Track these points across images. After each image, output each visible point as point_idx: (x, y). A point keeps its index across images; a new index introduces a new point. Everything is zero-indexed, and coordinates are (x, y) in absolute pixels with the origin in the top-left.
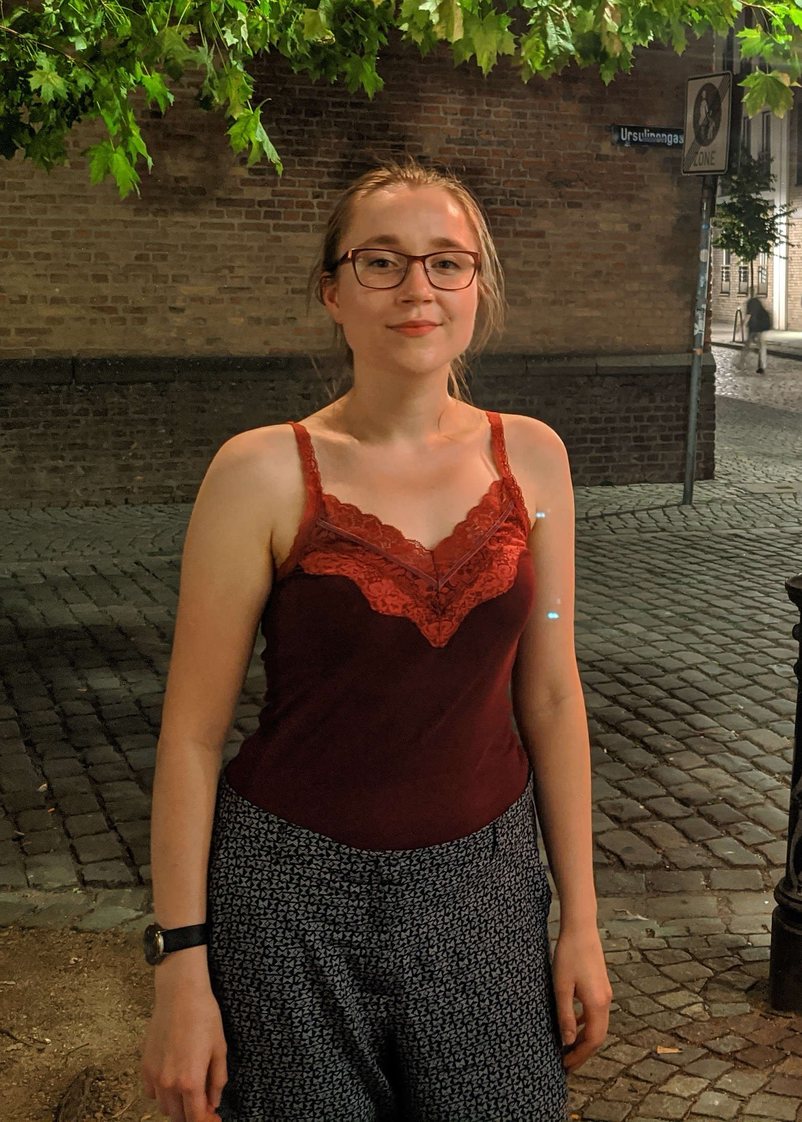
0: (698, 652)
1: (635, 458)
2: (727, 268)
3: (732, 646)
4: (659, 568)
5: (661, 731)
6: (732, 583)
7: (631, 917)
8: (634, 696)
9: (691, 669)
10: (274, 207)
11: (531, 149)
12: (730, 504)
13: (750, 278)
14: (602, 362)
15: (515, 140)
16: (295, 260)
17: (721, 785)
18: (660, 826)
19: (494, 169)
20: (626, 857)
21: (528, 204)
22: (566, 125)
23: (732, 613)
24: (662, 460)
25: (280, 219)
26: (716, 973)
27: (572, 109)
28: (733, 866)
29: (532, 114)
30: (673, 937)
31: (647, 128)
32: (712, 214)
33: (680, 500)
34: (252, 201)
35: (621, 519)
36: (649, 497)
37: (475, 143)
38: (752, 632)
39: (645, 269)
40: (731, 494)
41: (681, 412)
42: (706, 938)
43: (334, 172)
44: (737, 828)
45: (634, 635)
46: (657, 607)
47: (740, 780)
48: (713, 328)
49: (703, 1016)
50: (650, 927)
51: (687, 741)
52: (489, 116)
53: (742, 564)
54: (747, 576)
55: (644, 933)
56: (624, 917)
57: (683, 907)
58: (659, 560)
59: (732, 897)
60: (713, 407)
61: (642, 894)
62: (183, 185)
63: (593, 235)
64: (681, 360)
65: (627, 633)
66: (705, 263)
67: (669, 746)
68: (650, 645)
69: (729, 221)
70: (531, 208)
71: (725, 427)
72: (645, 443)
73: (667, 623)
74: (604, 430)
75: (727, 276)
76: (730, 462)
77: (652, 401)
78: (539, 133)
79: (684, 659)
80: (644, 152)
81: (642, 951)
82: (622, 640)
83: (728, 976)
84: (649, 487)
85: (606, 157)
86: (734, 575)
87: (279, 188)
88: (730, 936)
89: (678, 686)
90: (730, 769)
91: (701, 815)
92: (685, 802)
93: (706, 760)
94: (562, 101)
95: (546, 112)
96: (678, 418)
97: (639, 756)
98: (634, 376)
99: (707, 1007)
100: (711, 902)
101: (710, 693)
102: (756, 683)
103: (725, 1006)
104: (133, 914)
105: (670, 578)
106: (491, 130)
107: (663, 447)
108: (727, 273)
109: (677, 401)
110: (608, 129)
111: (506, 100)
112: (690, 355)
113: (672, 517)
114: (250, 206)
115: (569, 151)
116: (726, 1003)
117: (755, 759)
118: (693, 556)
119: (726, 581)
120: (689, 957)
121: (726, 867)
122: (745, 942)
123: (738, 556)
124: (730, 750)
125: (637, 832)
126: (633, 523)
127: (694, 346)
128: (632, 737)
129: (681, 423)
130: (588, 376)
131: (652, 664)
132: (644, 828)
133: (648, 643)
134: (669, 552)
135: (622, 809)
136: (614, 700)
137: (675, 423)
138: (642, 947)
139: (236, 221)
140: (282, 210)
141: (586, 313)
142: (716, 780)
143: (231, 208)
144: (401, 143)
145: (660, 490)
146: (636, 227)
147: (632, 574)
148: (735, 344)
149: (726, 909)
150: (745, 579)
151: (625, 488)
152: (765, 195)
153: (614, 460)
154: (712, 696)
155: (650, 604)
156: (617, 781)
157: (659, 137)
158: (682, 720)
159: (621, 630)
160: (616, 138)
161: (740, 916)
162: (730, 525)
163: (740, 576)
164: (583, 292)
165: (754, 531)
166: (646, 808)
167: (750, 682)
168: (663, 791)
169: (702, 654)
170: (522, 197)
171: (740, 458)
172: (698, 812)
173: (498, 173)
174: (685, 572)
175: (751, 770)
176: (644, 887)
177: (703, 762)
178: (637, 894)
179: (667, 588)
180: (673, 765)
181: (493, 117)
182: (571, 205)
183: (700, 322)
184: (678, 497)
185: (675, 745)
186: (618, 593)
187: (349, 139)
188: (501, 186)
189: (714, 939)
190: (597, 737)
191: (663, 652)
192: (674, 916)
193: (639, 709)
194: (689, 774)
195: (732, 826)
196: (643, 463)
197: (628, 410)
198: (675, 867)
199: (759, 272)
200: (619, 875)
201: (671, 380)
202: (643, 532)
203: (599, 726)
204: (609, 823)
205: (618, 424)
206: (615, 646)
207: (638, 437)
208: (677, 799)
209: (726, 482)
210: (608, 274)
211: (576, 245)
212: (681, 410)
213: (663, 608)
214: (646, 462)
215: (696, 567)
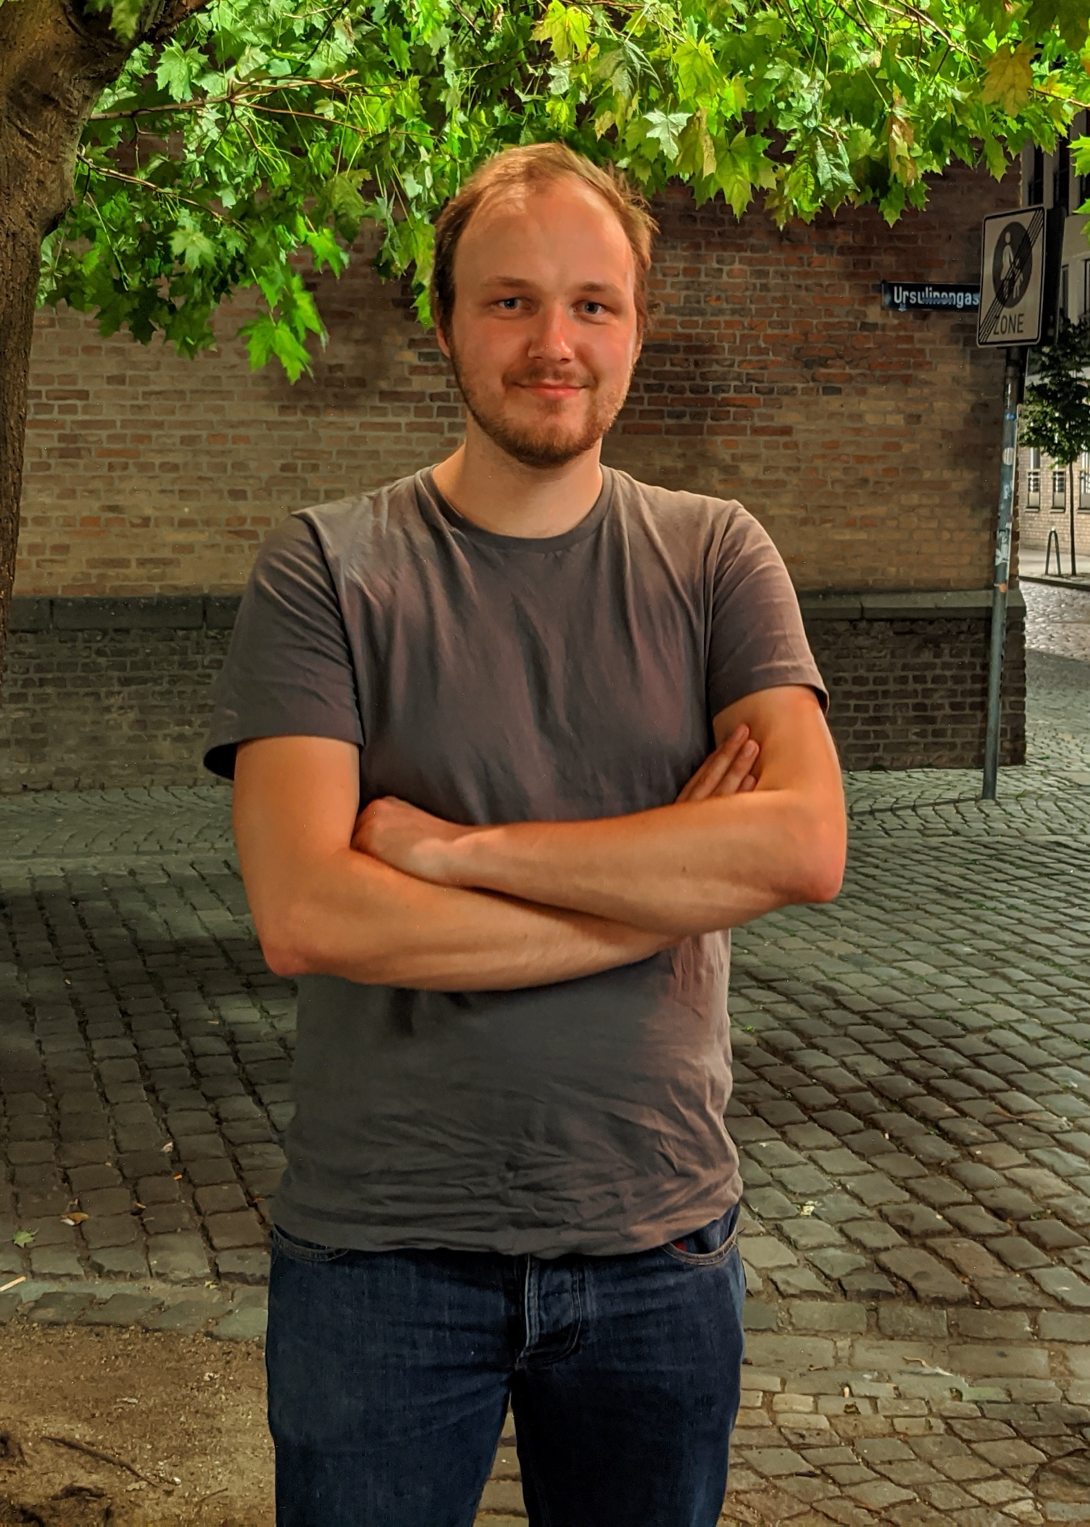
0: (1012, 1006)
1: (916, 734)
2: (1036, 474)
3: (1058, 999)
4: (954, 886)
5: (963, 1114)
6: (1054, 910)
7: (927, 1370)
8: (924, 1062)
9: (1001, 1027)
10: (450, 401)
11: (775, 318)
12: (1047, 799)
13: (1068, 487)
14: (868, 602)
15: (753, 307)
17: (1050, 1193)
18: (966, 1245)
19: (726, 346)
20: (920, 1285)
21: (771, 391)
22: (821, 285)
23: (1055, 952)
24: (953, 737)
25: (457, 416)
26: (1051, 1458)
27: (830, 263)
28: (1070, 1308)
29: (776, 272)
30: (989, 1402)
31: (929, 286)
32: (1020, 399)
33: (979, 793)
34: (423, 394)
35: (898, 817)
36: (936, 787)
37: (702, 313)
39: (927, 475)
40: (1050, 785)
41: (978, 671)
42: (1035, 1407)
44: (1074, 1254)
45: (921, 978)
46: (952, 941)
47: (1075, 1187)
48: (1021, 556)
49: (1034, 1519)
50: (955, 1385)
51: (999, 1128)
52: (720, 277)
53: (1066, 883)
54: (1077, 901)
55: (946, 1394)
56: (919, 1370)
57: (1000, 1360)
58: (951, 875)
59: (1070, 1351)
60: (1024, 664)
61: (943, 1338)
62: (339, 374)
63: (858, 431)
64: (979, 599)
65: (911, 974)
66: (1011, 467)
67: (974, 1134)
68: (943, 993)
69: (1038, 408)
70: (775, 396)
71: (1038, 693)
72: (929, 713)
73: (967, 963)
74: (873, 694)
75: (1037, 485)
76: (1047, 741)
77: (937, 656)
78: (785, 297)
79: (991, 1013)
80: (925, 317)
81: (944, 1419)
82: (906, 983)
83: (1069, 1464)
84: (935, 773)
85: (875, 326)
86: (1057, 899)
88: (1069, 1407)
89: (983, 1052)
90: (1059, 1171)
91: (1021, 1232)
92: (999, 1213)
93: (1027, 1156)
94: (815, 254)
95: (794, 269)
96: (975, 679)
97: (933, 1146)
98: (913, 621)
99: (1040, 1506)
100: (1039, 1358)
101: (1029, 1063)
103: (1065, 1507)
105: (967, 901)
106: (723, 295)
107: (956, 720)
108: (1035, 480)
109: (973, 655)
110: (877, 289)
111: (743, 254)
112: (991, 592)
113: (968, 816)
114: (419, 401)
115: (824, 320)
116: (1067, 1502)
118: (1000, 871)
119: (1046, 907)
120: (1012, 1433)
121: (1059, 1308)
123: (1061, 873)
124: (1058, 1143)
125: (933, 1252)
126: (914, 822)
127: (995, 581)
128: (923, 1119)
129: (978, 686)
130: (851, 621)
131: (947, 1018)
132: (944, 1247)
133: (941, 989)
134: (966, 864)
135: (912, 1217)
136: (896, 1066)
137: (968, 686)
138: (945, 1414)
139: (402, 420)
141: (846, 535)
142: (1043, 1186)
143: (396, 404)
145: (950, 778)
146: (915, 418)
147: (915, 894)
148: (1047, 578)
149: (1062, 1368)
150: (1073, 906)
151: (902, 774)
153: (887, 737)
154: (1032, 1068)
155: (942, 935)
156: (905, 1179)
157: (945, 298)
158: (993, 1099)
159: (903, 970)
160: (887, 299)
161: (1080, 1378)
162: (1050, 829)
163: (1063, 901)
164: (844, 508)
165: (1082, 837)
166: (945, 1218)
167: (1087, 1050)
168: (967, 1197)
169: (1018, 1008)
170: (762, 382)
171: (1060, 736)
172: (1017, 1229)
173: (732, 351)
174: (989, 893)
176: (945, 1329)
177: (1022, 1159)
178: (935, 1338)
179: (965, 914)
180: (980, 1160)
181: (725, 277)
182: (829, 391)
183: (1004, 547)
184: (975, 789)
185: (982, 1133)
186: (897, 919)
188: (736, 368)
189: (1045, 1409)
190: (874, 1116)
191: (962, 1003)
192: (988, 1373)
193: (932, 1081)
194: (1005, 1177)
195: (1065, 1251)
196: (925, 740)
197: (905, 667)
198: (987, 1303)
199: (1081, 478)
200: (911, 1310)
201: (964, 628)
202: (928, 836)
203: (876, 1101)
204: (894, 1237)
205: (892, 687)
206: (895, 992)
207: (918, 704)
208: (986, 1208)
209: (1042, 768)
210: (877, 483)
211: (834, 445)
212: (978, 668)
213: (961, 942)
214: (930, 739)
215: (1004, 887)
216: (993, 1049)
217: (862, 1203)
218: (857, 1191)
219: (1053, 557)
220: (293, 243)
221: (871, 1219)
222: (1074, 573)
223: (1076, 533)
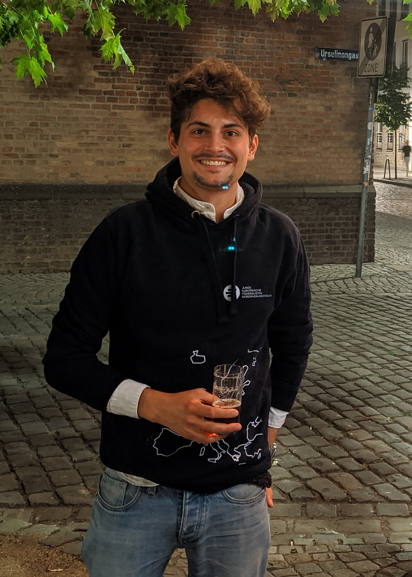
0: (367, 368)
1: (327, 249)
2: (380, 134)
3: (387, 365)
4: (342, 316)
5: (345, 417)
6: (386, 326)
7: (328, 532)
8: (328, 395)
9: (362, 378)
10: (113, 95)
11: (267, 61)
12: (384, 277)
13: (394, 140)
14: (308, 190)
15: (257, 56)
16: (125, 126)
17: (383, 451)
18: (345, 475)
20: (324, 494)
22: (288, 47)
23: (387, 344)
24: (343, 250)
25: (117, 102)
26: (381, 568)
27: (292, 38)
28: (391, 501)
29: (268, 41)
30: (355, 544)
31: (336, 49)
32: (375, 101)
33: (354, 275)
34: (101, 91)
35: (319, 286)
36: (336, 272)
37: (234, 58)
38: (399, 356)
39: (334, 133)
40: (385, 271)
42: (374, 545)
43: (150, 74)
44: (392, 478)
45: (327, 357)
46: (341, 340)
47: (394, 448)
48: (375, 170)
50: (340, 538)
51: (361, 423)
52: (243, 42)
53: (392, 314)
54: (396, 322)
55: (336, 542)
56: (324, 532)
57: (360, 526)
58: (342, 311)
59: (390, 520)
60: (375, 218)
61: (334, 517)
62: (60, 81)
63: (303, 113)
64: (356, 189)
65: (323, 356)
66: (371, 131)
67: (350, 426)
68: (337, 363)
69: (382, 105)
71: (381, 231)
72: (333, 239)
73: (347, 350)
74: (308, 231)
75: (381, 139)
76: (384, 252)
77: (337, 214)
78: (272, 52)
79: (358, 372)
80: (335, 63)
81: (335, 553)
82: (320, 360)
83: (389, 570)
84: (335, 266)
85: (312, 67)
86: (388, 321)
87: (116, 84)
88: (390, 545)
89: (354, 390)
90: (387, 441)
91: (370, 469)
92: (360, 461)
93: (373, 435)
94: (286, 33)
95: (276, 39)
96: (353, 224)
97: (332, 432)
98: (327, 198)
100: (377, 524)
101: (374, 394)
102: (402, 388)
104: (26, 524)
105: (348, 322)
106: (243, 50)
107: (345, 242)
108: (381, 137)
109: (353, 214)
110: (313, 50)
111: (253, 32)
112: (361, 186)
113: (349, 285)
114: (99, 94)
115: (289, 63)
117: (403, 435)
118: (363, 309)
119: (383, 325)
120: (365, 558)
121: (386, 501)
122: (399, 548)
123: (390, 309)
124: (387, 429)
125: (331, 479)
126: (325, 288)
127: (363, 181)
128: (327, 420)
129: (355, 227)
130: (299, 198)
131: (338, 375)
132: (335, 477)
133: (336, 362)
134: (348, 306)
135: (322, 464)
136: (316, 397)
137: (351, 227)
138: (336, 551)
139: (90, 103)
140: (118, 97)
141: (298, 160)
142: (379, 448)
143: (87, 96)
144: (189, 57)
145: (341, 268)
146: (329, 108)
147: (325, 320)
148: (385, 180)
149: (386, 528)
150: (394, 324)
151: (320, 267)
152: (404, 90)
153: (314, 251)
154: (375, 396)
155: (337, 338)
156: (319, 447)
157: (344, 55)
158: (358, 410)
159: (319, 354)
160: (318, 55)
161: (395, 532)
162: (384, 290)
163: (391, 322)
164: (297, 148)
165: (399, 294)
166: (336, 464)
167: (399, 387)
168: (346, 454)
169: (370, 370)
172: (368, 467)
174: (358, 319)
175: (400, 442)
176: (336, 513)
177: (371, 436)
178: (332, 517)
179: (347, 329)
180: (352, 438)
181: (245, 42)
182: (290, 95)
183: (367, 166)
184: (352, 273)
186: (317, 331)
187: (159, 55)
189: (379, 546)
190: (305, 419)
191: (345, 368)
192: (354, 532)
193: (331, 403)
194: (362, 444)
195: (389, 476)
196: (331, 252)
197: (322, 219)
198: (354, 501)
199: (400, 136)
200: (321, 506)
201: (349, 201)
202: (331, 294)
203: (307, 413)
204: (314, 473)
205: (316, 228)
206: (315, 364)
207: (328, 235)
208: (355, 459)
209: (381, 264)
210: (312, 136)
211: (293, 119)
212: (355, 220)
213: (345, 341)
214: (333, 251)
215: (364, 316)
216: (358, 388)
217: (300, 459)
218: (297, 454)
219: (387, 171)
220: (42, 19)
221: (304, 466)
222: (396, 178)
223: (397, 160)
